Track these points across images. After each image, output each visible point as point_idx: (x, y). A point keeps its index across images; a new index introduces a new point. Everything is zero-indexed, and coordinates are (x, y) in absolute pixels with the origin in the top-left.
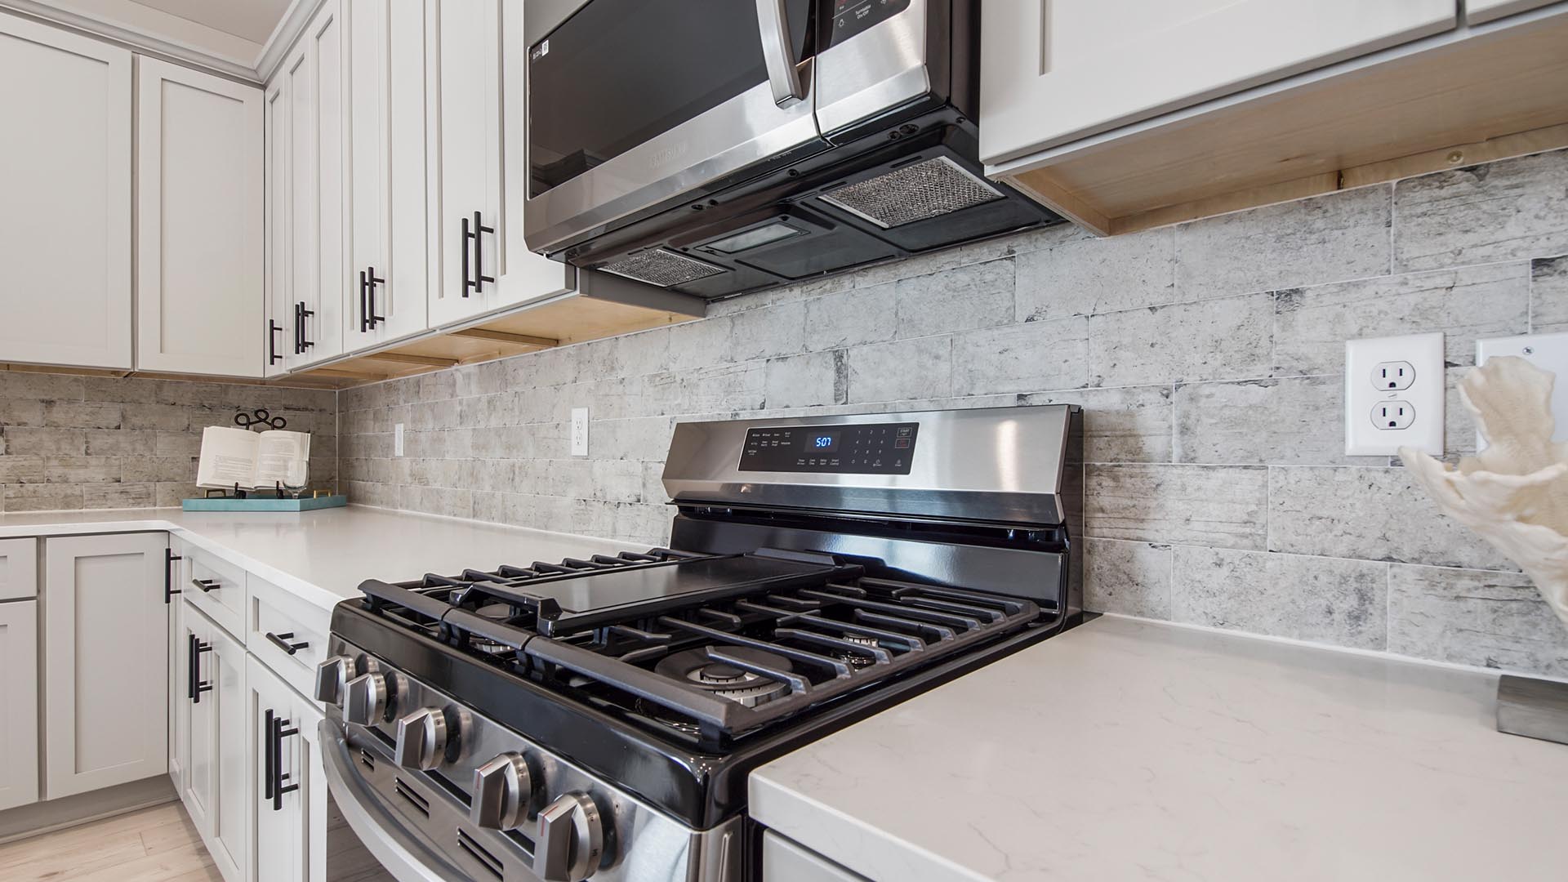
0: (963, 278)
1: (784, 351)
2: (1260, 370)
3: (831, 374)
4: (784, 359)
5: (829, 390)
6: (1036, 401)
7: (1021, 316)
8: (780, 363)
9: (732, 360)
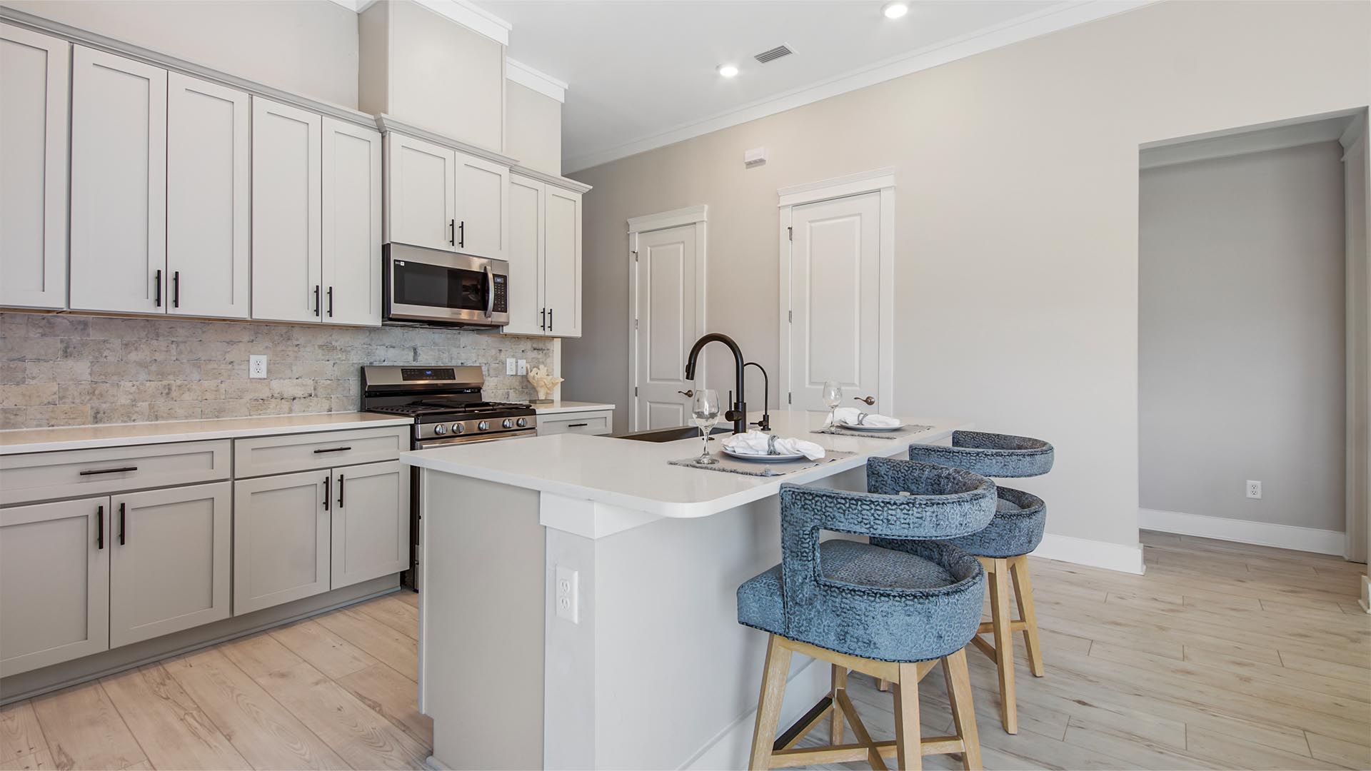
0: (449, 336)
1: (394, 345)
2: (497, 362)
3: (413, 354)
4: (394, 347)
5: (412, 358)
6: (465, 365)
7: (462, 346)
8: (392, 349)
9: (370, 345)
